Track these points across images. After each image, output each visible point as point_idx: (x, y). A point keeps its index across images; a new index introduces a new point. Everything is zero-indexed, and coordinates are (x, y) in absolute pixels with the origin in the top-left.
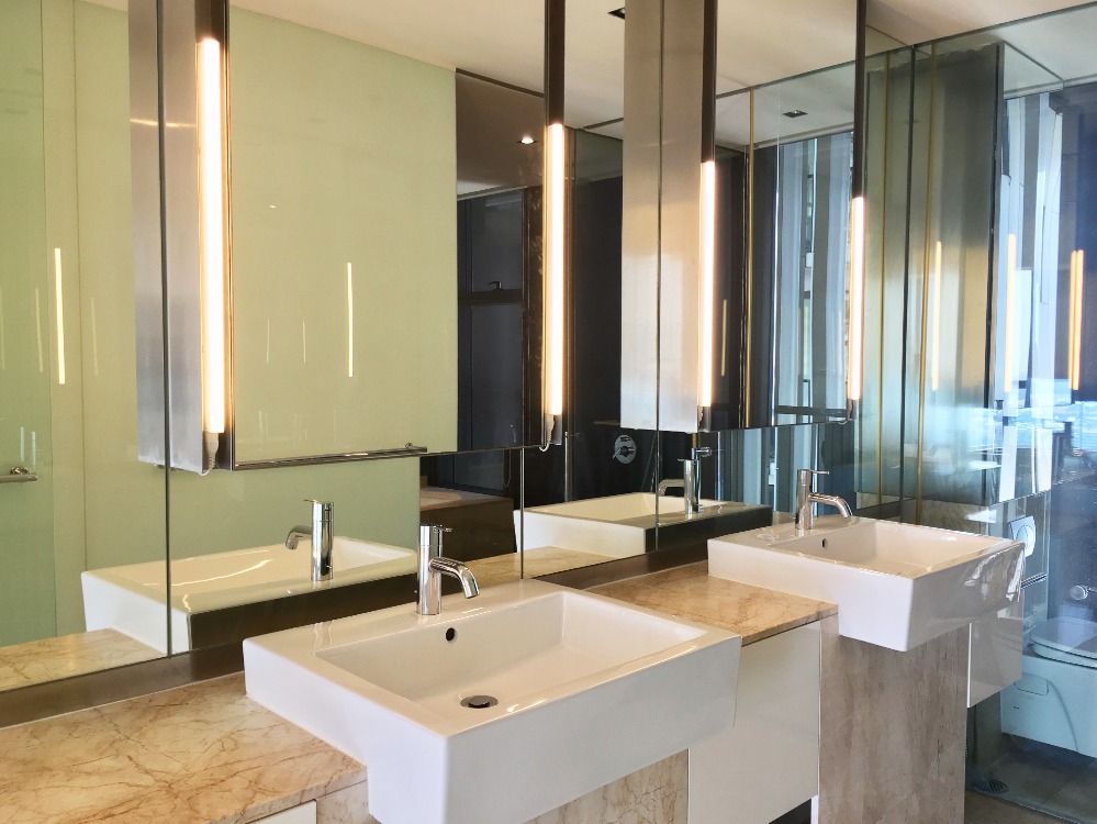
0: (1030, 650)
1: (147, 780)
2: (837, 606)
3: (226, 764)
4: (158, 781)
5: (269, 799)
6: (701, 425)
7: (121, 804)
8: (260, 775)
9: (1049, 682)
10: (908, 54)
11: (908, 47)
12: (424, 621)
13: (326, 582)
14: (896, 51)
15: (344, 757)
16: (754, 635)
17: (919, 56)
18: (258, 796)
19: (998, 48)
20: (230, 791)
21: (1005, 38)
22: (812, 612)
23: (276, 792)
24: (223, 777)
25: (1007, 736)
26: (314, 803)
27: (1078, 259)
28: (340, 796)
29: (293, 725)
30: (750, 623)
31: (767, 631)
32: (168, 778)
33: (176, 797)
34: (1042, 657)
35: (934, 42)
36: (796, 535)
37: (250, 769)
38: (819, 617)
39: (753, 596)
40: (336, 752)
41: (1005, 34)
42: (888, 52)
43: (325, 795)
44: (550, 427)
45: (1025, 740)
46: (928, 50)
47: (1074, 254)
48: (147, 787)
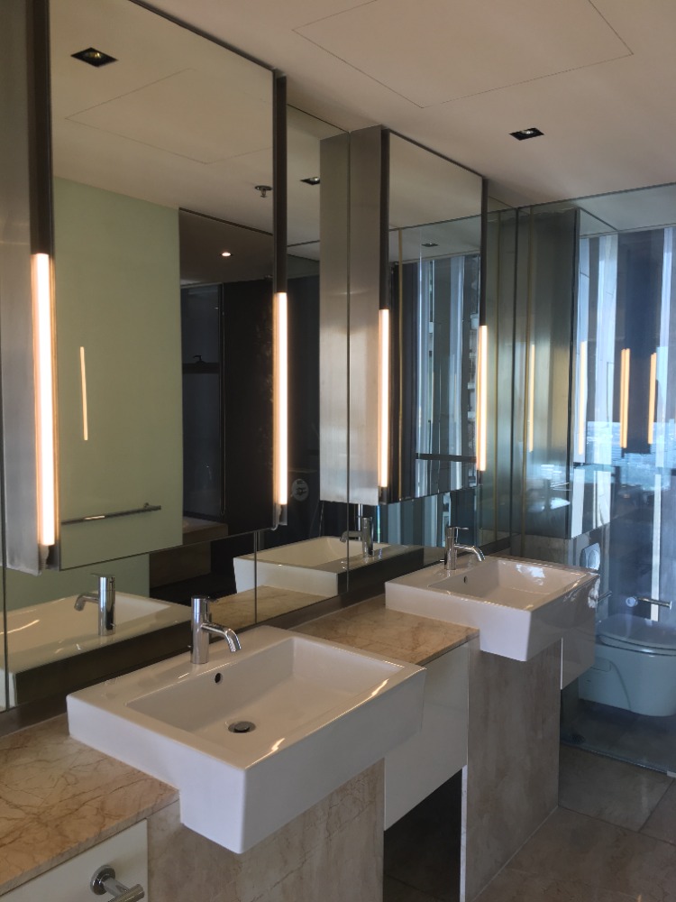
0: (599, 641)
1: (19, 814)
2: (478, 631)
3: (74, 796)
4: (27, 814)
5: (116, 822)
6: (381, 499)
7: (7, 835)
8: (103, 803)
9: (611, 662)
10: (514, 213)
11: (515, 209)
12: (197, 668)
13: (111, 637)
14: (504, 211)
15: (161, 784)
16: (427, 659)
17: (521, 214)
18: (107, 820)
19: (576, 212)
20: (84, 817)
21: (582, 206)
22: (463, 637)
23: (120, 816)
24: (76, 807)
25: (582, 701)
26: (145, 821)
27: (626, 354)
28: (162, 813)
29: (115, 760)
30: (422, 648)
31: (434, 655)
32: (35, 811)
33: (47, 826)
34: (607, 645)
35: (531, 206)
36: (446, 576)
37: (93, 799)
38: (468, 639)
39: (421, 625)
40: (153, 781)
41: (581, 203)
42: (499, 212)
43: (153, 814)
44: (279, 513)
45: (594, 703)
46: (528, 211)
47: (623, 351)
48: (22, 819)
